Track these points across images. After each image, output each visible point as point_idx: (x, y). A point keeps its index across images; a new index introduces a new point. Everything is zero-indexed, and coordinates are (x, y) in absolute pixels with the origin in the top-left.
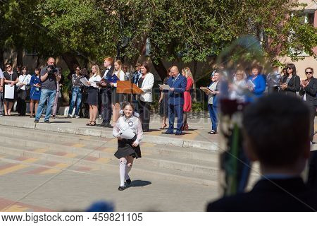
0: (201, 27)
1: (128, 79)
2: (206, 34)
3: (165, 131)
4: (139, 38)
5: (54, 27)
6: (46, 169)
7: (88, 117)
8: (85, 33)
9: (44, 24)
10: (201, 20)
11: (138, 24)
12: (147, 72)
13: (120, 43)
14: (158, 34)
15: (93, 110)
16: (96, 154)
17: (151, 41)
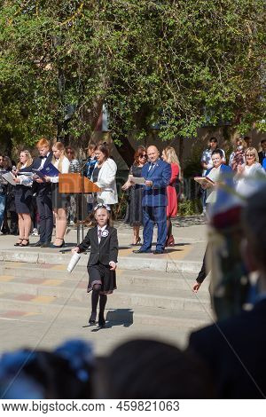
0: (187, 84)
1: (76, 171)
2: (194, 94)
3: (138, 248)
4: (89, 104)
8: (5, 101)
10: (186, 72)
11: (86, 82)
12: (106, 158)
13: (59, 114)
14: (119, 98)
16: (31, 289)
17: (109, 109)
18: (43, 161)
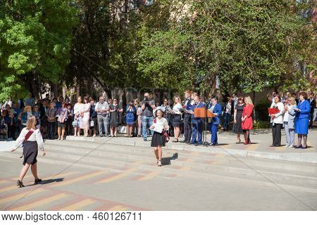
0: (258, 66)
2: (261, 71)
5: (146, 71)
6: (143, 176)
7: (173, 136)
8: (169, 73)
9: (138, 69)
10: (257, 61)
14: (224, 72)
15: (177, 130)
17: (219, 78)
18: (187, 102)
